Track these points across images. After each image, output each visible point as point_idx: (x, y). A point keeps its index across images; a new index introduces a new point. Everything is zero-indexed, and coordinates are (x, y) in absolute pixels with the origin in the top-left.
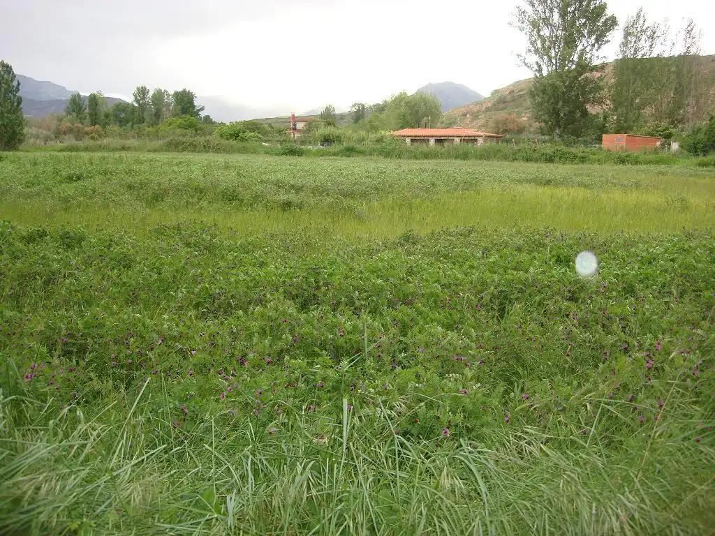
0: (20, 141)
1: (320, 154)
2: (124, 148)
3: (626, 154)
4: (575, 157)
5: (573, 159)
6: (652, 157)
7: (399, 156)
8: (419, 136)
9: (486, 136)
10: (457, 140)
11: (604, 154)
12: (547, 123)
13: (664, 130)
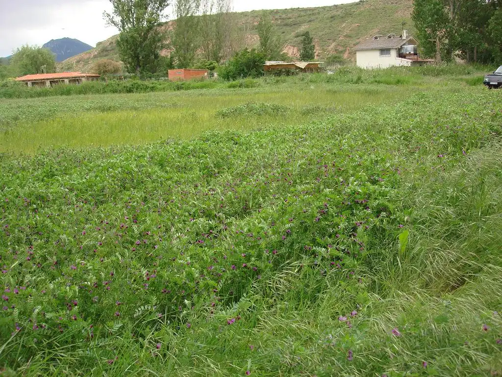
3: (181, 83)
4: (147, 87)
5: (146, 89)
6: (199, 84)
7: (19, 97)
8: (37, 80)
9: (87, 77)
10: (67, 81)
11: (167, 84)
12: (131, 64)
13: (210, 64)
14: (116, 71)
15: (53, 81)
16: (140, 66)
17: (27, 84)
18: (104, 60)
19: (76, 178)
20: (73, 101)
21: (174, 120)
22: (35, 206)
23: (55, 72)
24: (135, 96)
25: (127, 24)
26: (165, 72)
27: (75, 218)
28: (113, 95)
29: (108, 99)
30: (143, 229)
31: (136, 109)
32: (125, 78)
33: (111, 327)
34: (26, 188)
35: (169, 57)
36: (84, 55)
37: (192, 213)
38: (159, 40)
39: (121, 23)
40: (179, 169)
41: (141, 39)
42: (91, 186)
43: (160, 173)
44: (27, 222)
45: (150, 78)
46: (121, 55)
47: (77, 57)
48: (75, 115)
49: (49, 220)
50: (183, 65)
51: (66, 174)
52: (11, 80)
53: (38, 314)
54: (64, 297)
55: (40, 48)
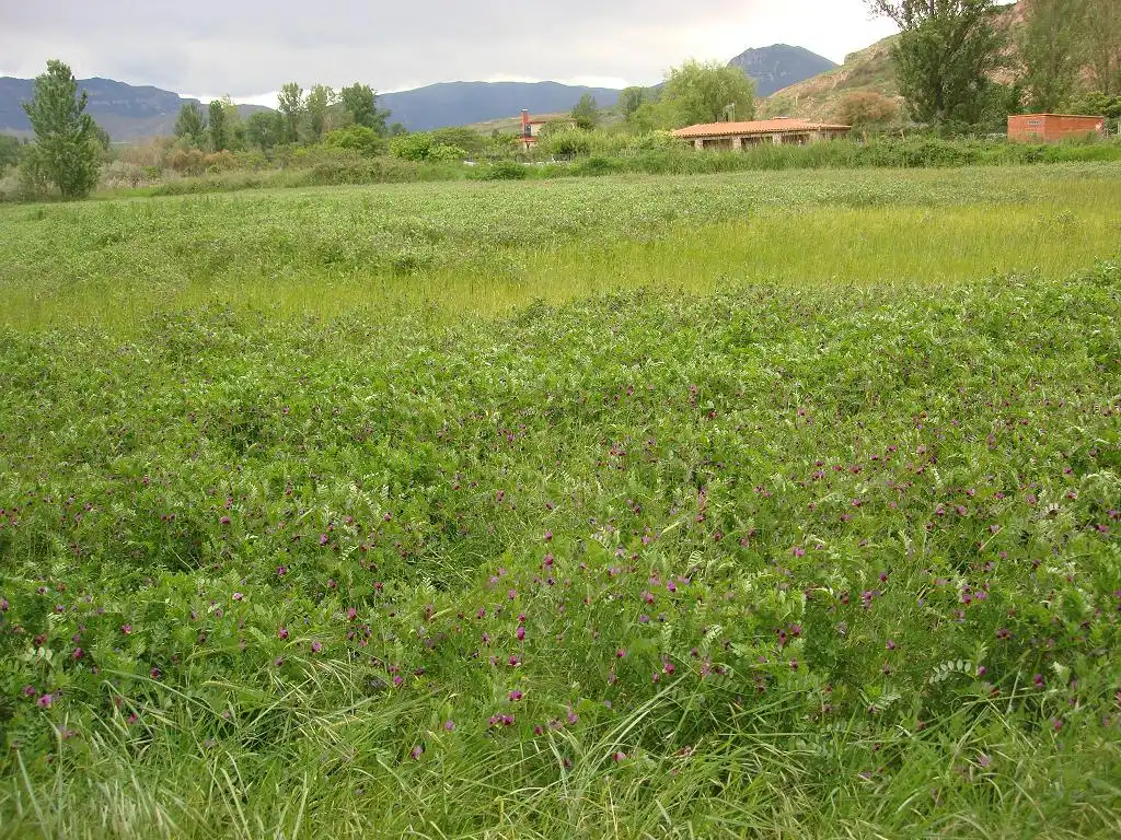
0: (91, 184)
1: (552, 174)
2: (249, 185)
3: (1037, 147)
4: (957, 155)
5: (954, 158)
6: (1082, 149)
7: (675, 171)
8: (715, 135)
9: (823, 129)
10: (777, 138)
11: (1003, 148)
12: (921, 102)
13: (1109, 105)
14: (886, 117)
15: (747, 139)
16: (942, 109)
17: (693, 143)
18: (862, 92)
19: (797, 351)
20: (793, 182)
21: (1020, 231)
22: (711, 404)
23: (752, 119)
24: (928, 173)
25: (918, 11)
26: (1000, 121)
27: (796, 438)
28: (878, 171)
29: (867, 179)
30: (951, 480)
31: (930, 204)
32: (907, 132)
33: (875, 699)
34: (692, 365)
35: (1011, 86)
36: (816, 82)
37: (1070, 454)
38: (990, 48)
39: (903, 10)
40: (1037, 347)
41: (948, 44)
42: (832, 371)
43: (991, 353)
44: (693, 438)
45: (965, 133)
46: (899, 82)
47: (800, 87)
48: (794, 212)
49: (740, 439)
50: (1043, 106)
51: (777, 340)
52: (659, 134)
53: (714, 641)
54: (773, 613)
55: (724, 65)
